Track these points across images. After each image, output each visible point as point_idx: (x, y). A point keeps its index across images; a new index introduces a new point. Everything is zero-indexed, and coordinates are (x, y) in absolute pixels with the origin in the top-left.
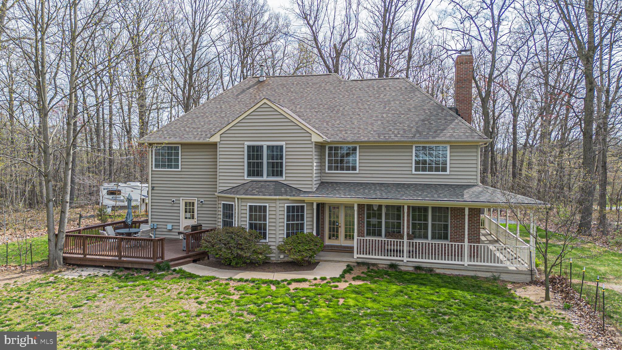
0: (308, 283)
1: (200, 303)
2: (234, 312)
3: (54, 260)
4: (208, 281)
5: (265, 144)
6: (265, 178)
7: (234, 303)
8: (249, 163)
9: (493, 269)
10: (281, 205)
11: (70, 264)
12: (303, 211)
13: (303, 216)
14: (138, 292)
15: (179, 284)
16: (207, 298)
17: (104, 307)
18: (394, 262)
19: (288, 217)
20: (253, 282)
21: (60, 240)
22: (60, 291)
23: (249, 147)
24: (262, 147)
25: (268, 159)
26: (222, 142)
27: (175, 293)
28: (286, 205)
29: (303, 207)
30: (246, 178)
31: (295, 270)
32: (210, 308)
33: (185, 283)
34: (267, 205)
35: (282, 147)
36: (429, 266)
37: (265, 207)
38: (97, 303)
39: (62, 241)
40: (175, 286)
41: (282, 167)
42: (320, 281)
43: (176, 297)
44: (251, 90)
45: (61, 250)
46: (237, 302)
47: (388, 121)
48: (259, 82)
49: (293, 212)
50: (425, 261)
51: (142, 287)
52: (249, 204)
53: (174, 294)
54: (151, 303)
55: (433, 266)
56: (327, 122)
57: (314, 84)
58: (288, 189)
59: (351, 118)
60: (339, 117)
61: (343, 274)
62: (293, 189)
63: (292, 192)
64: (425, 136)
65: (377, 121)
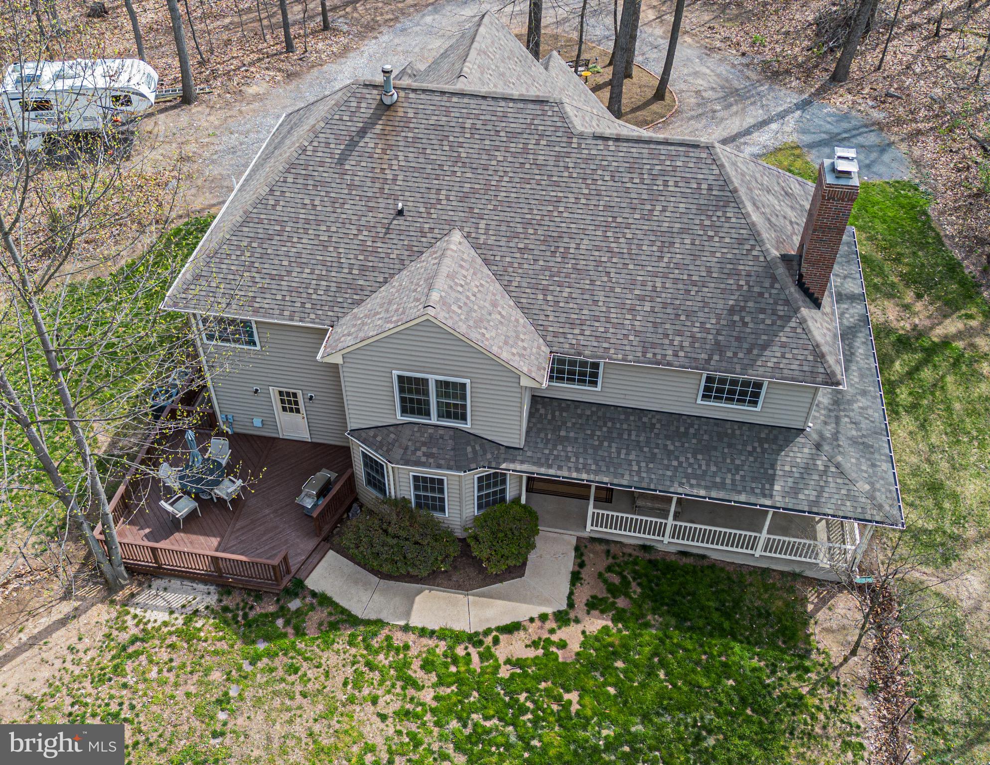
0: (522, 633)
2: (435, 747)
4: (375, 634)
5: (432, 377)
6: (434, 420)
7: (429, 716)
8: (403, 399)
9: (795, 564)
10: (468, 478)
11: (139, 574)
13: (504, 484)
15: (335, 647)
16: (388, 698)
17: (256, 737)
18: (648, 543)
19: (480, 487)
23: (400, 378)
24: (425, 380)
25: (438, 398)
26: (346, 365)
28: (476, 476)
30: (399, 417)
34: (445, 479)
35: (463, 386)
36: (701, 551)
37: (441, 482)
40: (332, 657)
41: (464, 410)
42: (539, 623)
43: (344, 698)
46: (433, 712)
47: (664, 305)
48: (385, 107)
49: (488, 480)
51: (283, 659)
52: (412, 473)
53: (337, 688)
54: (315, 720)
55: (706, 552)
56: (545, 291)
57: (513, 135)
58: (478, 448)
59: (592, 282)
60: (568, 276)
61: (571, 593)
62: (488, 445)
63: (485, 454)
64: (730, 360)
65: (642, 299)
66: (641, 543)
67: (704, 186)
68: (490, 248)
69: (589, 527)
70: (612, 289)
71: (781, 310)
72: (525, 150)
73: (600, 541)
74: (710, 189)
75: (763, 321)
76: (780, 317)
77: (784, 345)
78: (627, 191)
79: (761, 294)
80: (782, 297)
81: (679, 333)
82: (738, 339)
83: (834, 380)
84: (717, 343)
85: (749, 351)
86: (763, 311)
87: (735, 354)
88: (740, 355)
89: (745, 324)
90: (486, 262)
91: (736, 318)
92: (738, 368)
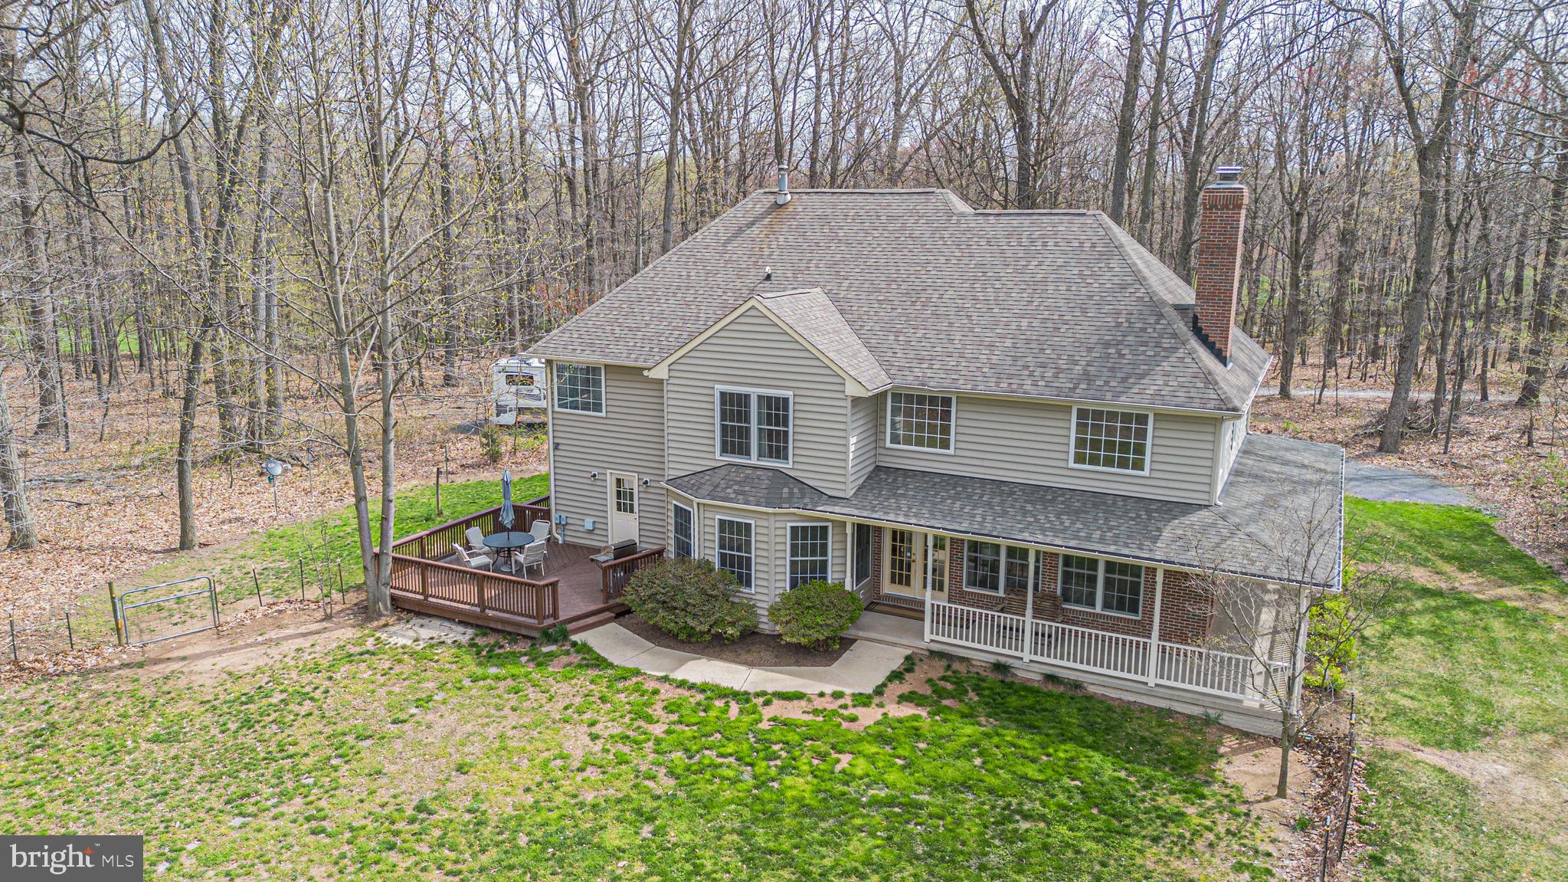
0: (803, 703)
1: (594, 738)
2: (643, 768)
3: (376, 602)
4: (625, 679)
5: (754, 392)
6: (754, 460)
7: (651, 744)
8: (724, 428)
9: (1207, 700)
10: (778, 525)
11: (404, 610)
12: (824, 536)
13: (824, 547)
14: (499, 697)
15: (573, 682)
16: (609, 724)
17: (439, 730)
18: (1003, 660)
19: (794, 547)
20: (703, 691)
21: (383, 567)
22: (378, 677)
23: (723, 394)
24: (747, 397)
25: (759, 423)
26: (672, 381)
27: (560, 706)
28: (789, 524)
29: (825, 529)
30: (718, 457)
31: (797, 663)
32: (608, 751)
33: (584, 680)
34: (752, 522)
35: (786, 400)
36: (1073, 676)
37: (748, 526)
38: (430, 717)
39: (388, 566)
40: (565, 688)
41: (786, 441)
42: (830, 699)
43: (558, 717)
44: (755, 229)
45: (386, 584)
46: (658, 742)
47: (1028, 341)
48: (778, 206)
49: (805, 538)
50: (1067, 666)
51: (510, 682)
52: (718, 517)
53: (556, 710)
54: (514, 728)
55: (1081, 677)
56: (897, 333)
57: (891, 218)
58: (796, 490)
59: (951, 324)
60: (925, 320)
61: (884, 685)
62: (808, 490)
63: (802, 498)
64: (1099, 389)
65: (1003, 337)
66: (992, 659)
67: (1087, 244)
68: (848, 300)
69: (928, 637)
70: (971, 330)
71: (1166, 342)
72: (904, 228)
73: (941, 655)
74: (1093, 246)
75: (1144, 353)
76: (1165, 349)
77: (1167, 374)
78: (1003, 252)
79: (1144, 330)
80: (1170, 331)
81: (1043, 366)
82: (1112, 369)
83: (1230, 406)
84: (1086, 373)
85: (1124, 380)
86: (1145, 344)
87: (1107, 383)
88: (1113, 384)
89: (1122, 356)
90: (842, 312)
91: (1112, 351)
92: (1109, 396)
